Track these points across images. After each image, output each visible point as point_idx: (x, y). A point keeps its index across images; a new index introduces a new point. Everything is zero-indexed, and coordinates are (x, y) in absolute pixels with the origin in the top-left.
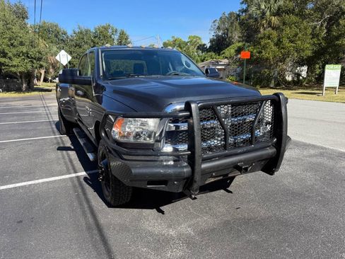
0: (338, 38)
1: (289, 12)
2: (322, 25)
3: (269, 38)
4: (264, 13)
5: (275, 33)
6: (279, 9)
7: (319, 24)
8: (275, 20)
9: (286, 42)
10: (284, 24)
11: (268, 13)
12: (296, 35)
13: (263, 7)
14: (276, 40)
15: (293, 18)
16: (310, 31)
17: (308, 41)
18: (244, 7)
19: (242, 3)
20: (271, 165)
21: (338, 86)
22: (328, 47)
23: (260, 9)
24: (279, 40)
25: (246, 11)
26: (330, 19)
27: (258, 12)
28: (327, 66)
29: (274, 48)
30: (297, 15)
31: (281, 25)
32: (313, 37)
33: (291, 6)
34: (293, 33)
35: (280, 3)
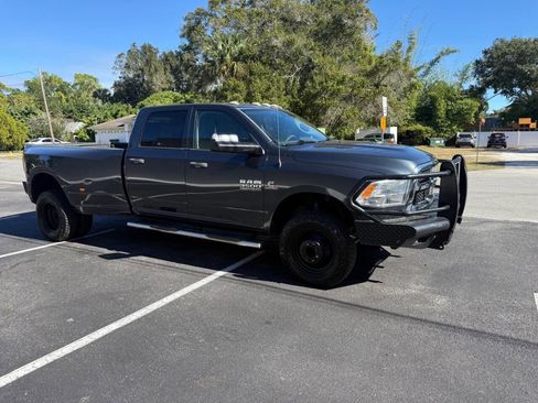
0: (315, 96)
1: (253, 58)
2: (295, 79)
3: (236, 90)
4: (222, 56)
6: (241, 53)
7: (292, 78)
8: (239, 67)
10: (251, 73)
11: (228, 57)
12: (269, 89)
13: (220, 47)
14: (244, 93)
15: (257, 67)
16: (282, 85)
17: (283, 97)
19: (183, 36)
22: (306, 107)
23: (216, 48)
26: (301, 73)
27: (215, 53)
30: (264, 64)
31: (247, 74)
32: (287, 94)
33: (256, 50)
34: (264, 87)
35: (242, 45)
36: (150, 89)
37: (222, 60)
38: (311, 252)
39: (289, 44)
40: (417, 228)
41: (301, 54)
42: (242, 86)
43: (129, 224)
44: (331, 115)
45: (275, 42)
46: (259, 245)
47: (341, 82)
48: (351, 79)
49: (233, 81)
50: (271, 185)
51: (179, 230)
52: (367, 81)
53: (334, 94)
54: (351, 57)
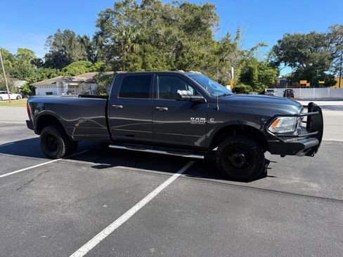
1: (145, 41)
2: (173, 55)
4: (126, 40)
6: (137, 38)
7: (170, 54)
8: (137, 47)
10: (145, 51)
11: (129, 40)
13: (124, 34)
14: (141, 63)
15: (149, 47)
16: (165, 59)
17: (165, 67)
18: (99, 30)
19: (98, 26)
23: (122, 35)
24: (144, 64)
25: (101, 34)
27: (121, 37)
30: (153, 45)
31: (142, 51)
32: (168, 64)
33: (147, 37)
34: (154, 59)
35: (139, 33)
36: (71, 59)
37: (125, 42)
38: (238, 160)
39: (168, 33)
40: (305, 144)
41: (176, 39)
42: (140, 59)
43: (110, 146)
45: (160, 32)
46: (203, 157)
48: (207, 56)
49: (133, 55)
50: (212, 121)
51: (147, 149)
54: (205, 43)
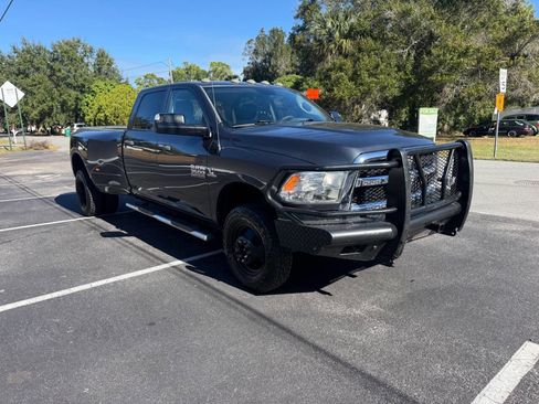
0: (430, 72)
1: (363, 34)
2: (409, 54)
3: (341, 69)
4: (331, 34)
5: (349, 63)
6: (352, 28)
7: (405, 52)
8: (347, 44)
9: (365, 75)
10: (360, 50)
11: (337, 33)
12: (377, 66)
13: (329, 25)
14: (350, 73)
15: (368, 42)
16: (394, 62)
17: (393, 75)
18: (300, 22)
19: (297, 17)
20: (452, 225)
21: (434, 136)
22: (419, 85)
23: (325, 26)
24: (355, 73)
25: (303, 29)
26: (419, 46)
27: (324, 32)
28: (421, 110)
29: (351, 84)
30: (375, 39)
31: (356, 51)
32: (399, 70)
33: (367, 25)
34: (373, 64)
35: (353, 20)
37: (330, 39)
39: (405, 14)
40: (334, 235)
41: (418, 24)
42: (349, 65)
43: (127, 205)
44: (449, 93)
45: (389, 14)
46: (205, 238)
47: (465, 54)
48: (478, 50)
49: (339, 60)
52: (499, 51)
53: (453, 69)
54: (483, 24)
